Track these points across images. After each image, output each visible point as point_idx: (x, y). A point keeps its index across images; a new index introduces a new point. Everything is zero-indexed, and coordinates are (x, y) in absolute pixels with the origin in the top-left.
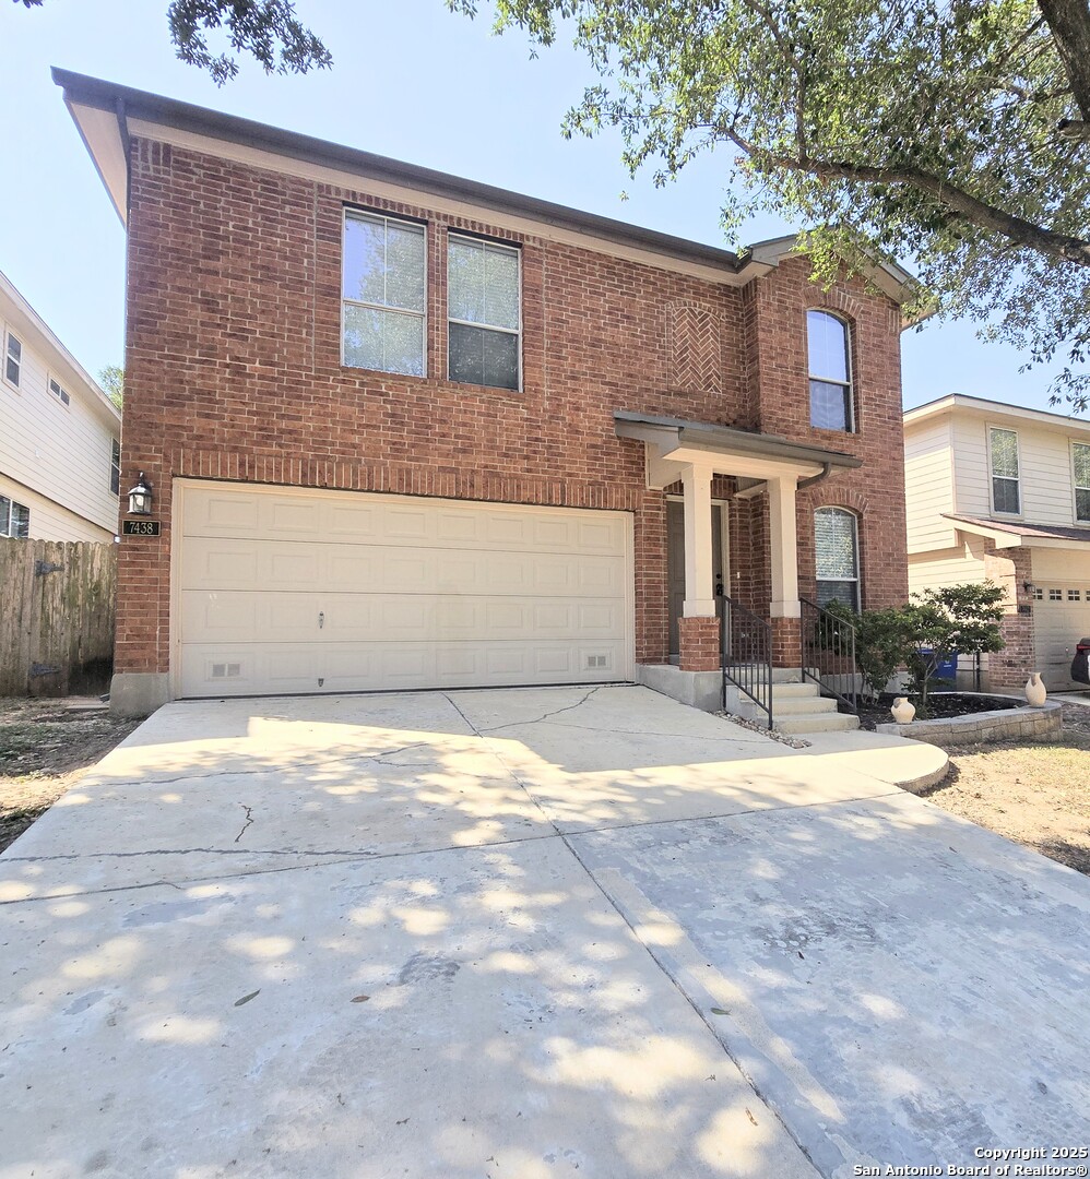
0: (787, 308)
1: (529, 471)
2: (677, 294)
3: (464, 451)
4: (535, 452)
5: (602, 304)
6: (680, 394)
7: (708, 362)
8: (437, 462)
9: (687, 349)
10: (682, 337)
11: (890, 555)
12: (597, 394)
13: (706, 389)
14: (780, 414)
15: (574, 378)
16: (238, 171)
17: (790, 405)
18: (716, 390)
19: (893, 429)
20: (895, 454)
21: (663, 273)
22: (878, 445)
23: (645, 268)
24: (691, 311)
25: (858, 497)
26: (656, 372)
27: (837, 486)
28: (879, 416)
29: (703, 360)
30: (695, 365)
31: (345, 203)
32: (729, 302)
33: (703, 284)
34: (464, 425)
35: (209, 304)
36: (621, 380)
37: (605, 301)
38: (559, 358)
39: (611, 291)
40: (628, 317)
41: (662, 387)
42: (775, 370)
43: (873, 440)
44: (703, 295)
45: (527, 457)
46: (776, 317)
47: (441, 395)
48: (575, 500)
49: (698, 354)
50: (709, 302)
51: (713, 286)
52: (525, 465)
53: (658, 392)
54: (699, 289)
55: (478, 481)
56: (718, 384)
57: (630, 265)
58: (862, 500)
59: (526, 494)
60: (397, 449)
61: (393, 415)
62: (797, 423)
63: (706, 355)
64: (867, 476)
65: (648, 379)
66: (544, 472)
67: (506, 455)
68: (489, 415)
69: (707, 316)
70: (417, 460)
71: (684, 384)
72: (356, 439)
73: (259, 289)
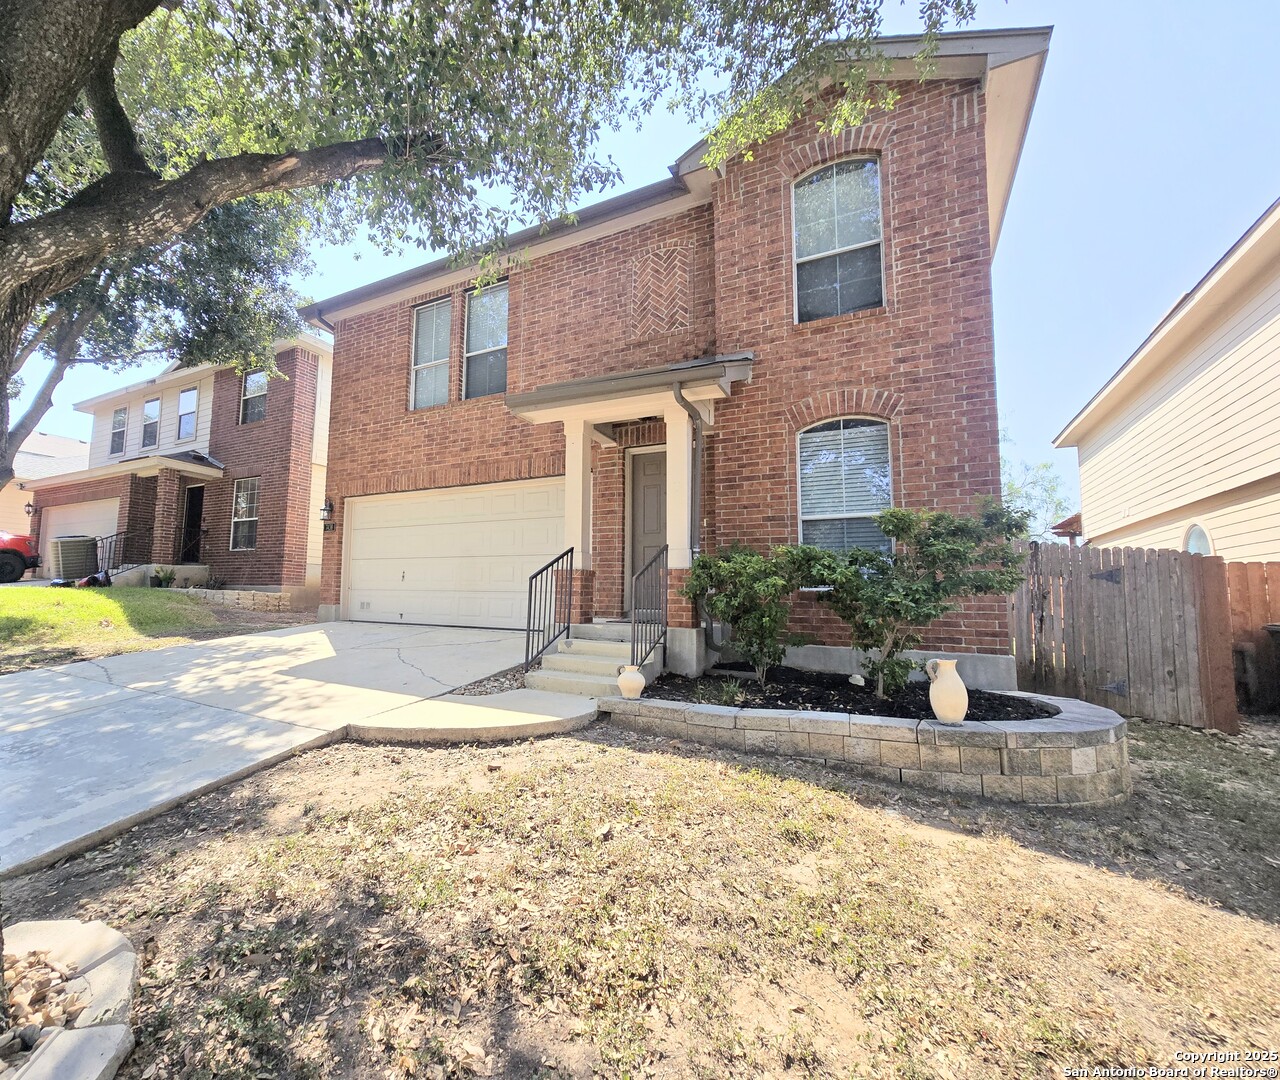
0: (757, 196)
1: (507, 454)
2: (640, 247)
3: (466, 450)
4: (511, 438)
5: (568, 291)
6: (640, 345)
7: (674, 299)
8: (451, 461)
9: (649, 296)
10: (644, 287)
11: (952, 469)
12: (561, 373)
13: (669, 329)
14: (744, 326)
15: (542, 367)
16: (368, 317)
17: (761, 309)
18: (682, 324)
19: (963, 275)
20: (970, 311)
21: (625, 233)
22: (929, 310)
23: (607, 239)
24: (656, 255)
25: (879, 396)
26: (616, 332)
27: (836, 390)
28: (931, 265)
29: (667, 299)
30: (657, 309)
31: (414, 306)
32: (700, 223)
33: (670, 221)
34: (467, 430)
35: (356, 399)
36: (583, 353)
37: (571, 288)
38: (532, 354)
39: (575, 277)
40: (590, 293)
41: (621, 345)
42: (738, 276)
43: (915, 306)
44: (669, 232)
45: (506, 444)
46: (741, 214)
47: (456, 413)
48: (539, 472)
49: (661, 296)
50: (677, 236)
51: (683, 217)
52: (504, 449)
53: (617, 351)
54: (663, 229)
55: (473, 469)
56: (684, 317)
57: (592, 244)
58: (889, 397)
59: (503, 474)
60: (429, 457)
61: (428, 436)
62: (771, 327)
63: (670, 295)
64: (903, 360)
65: (607, 342)
66: (517, 452)
67: (491, 446)
68: (482, 418)
69: (673, 251)
70: (440, 463)
71: (645, 332)
72: (410, 457)
73: (373, 380)
